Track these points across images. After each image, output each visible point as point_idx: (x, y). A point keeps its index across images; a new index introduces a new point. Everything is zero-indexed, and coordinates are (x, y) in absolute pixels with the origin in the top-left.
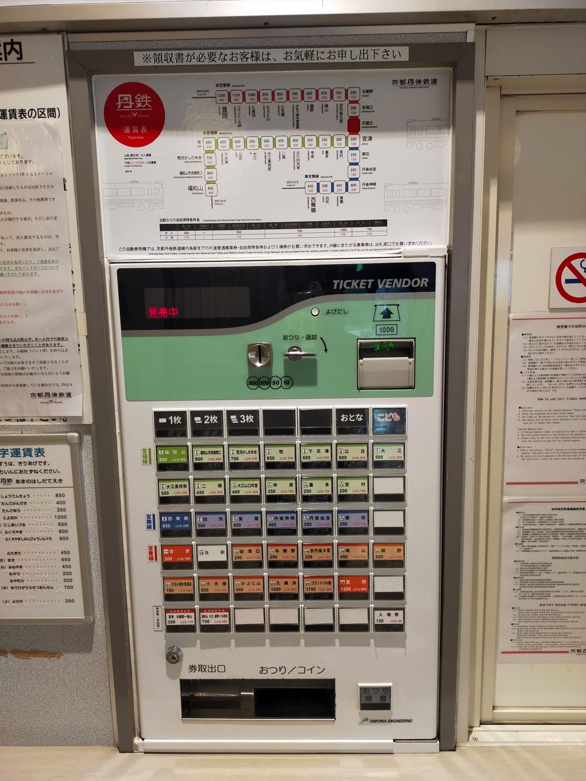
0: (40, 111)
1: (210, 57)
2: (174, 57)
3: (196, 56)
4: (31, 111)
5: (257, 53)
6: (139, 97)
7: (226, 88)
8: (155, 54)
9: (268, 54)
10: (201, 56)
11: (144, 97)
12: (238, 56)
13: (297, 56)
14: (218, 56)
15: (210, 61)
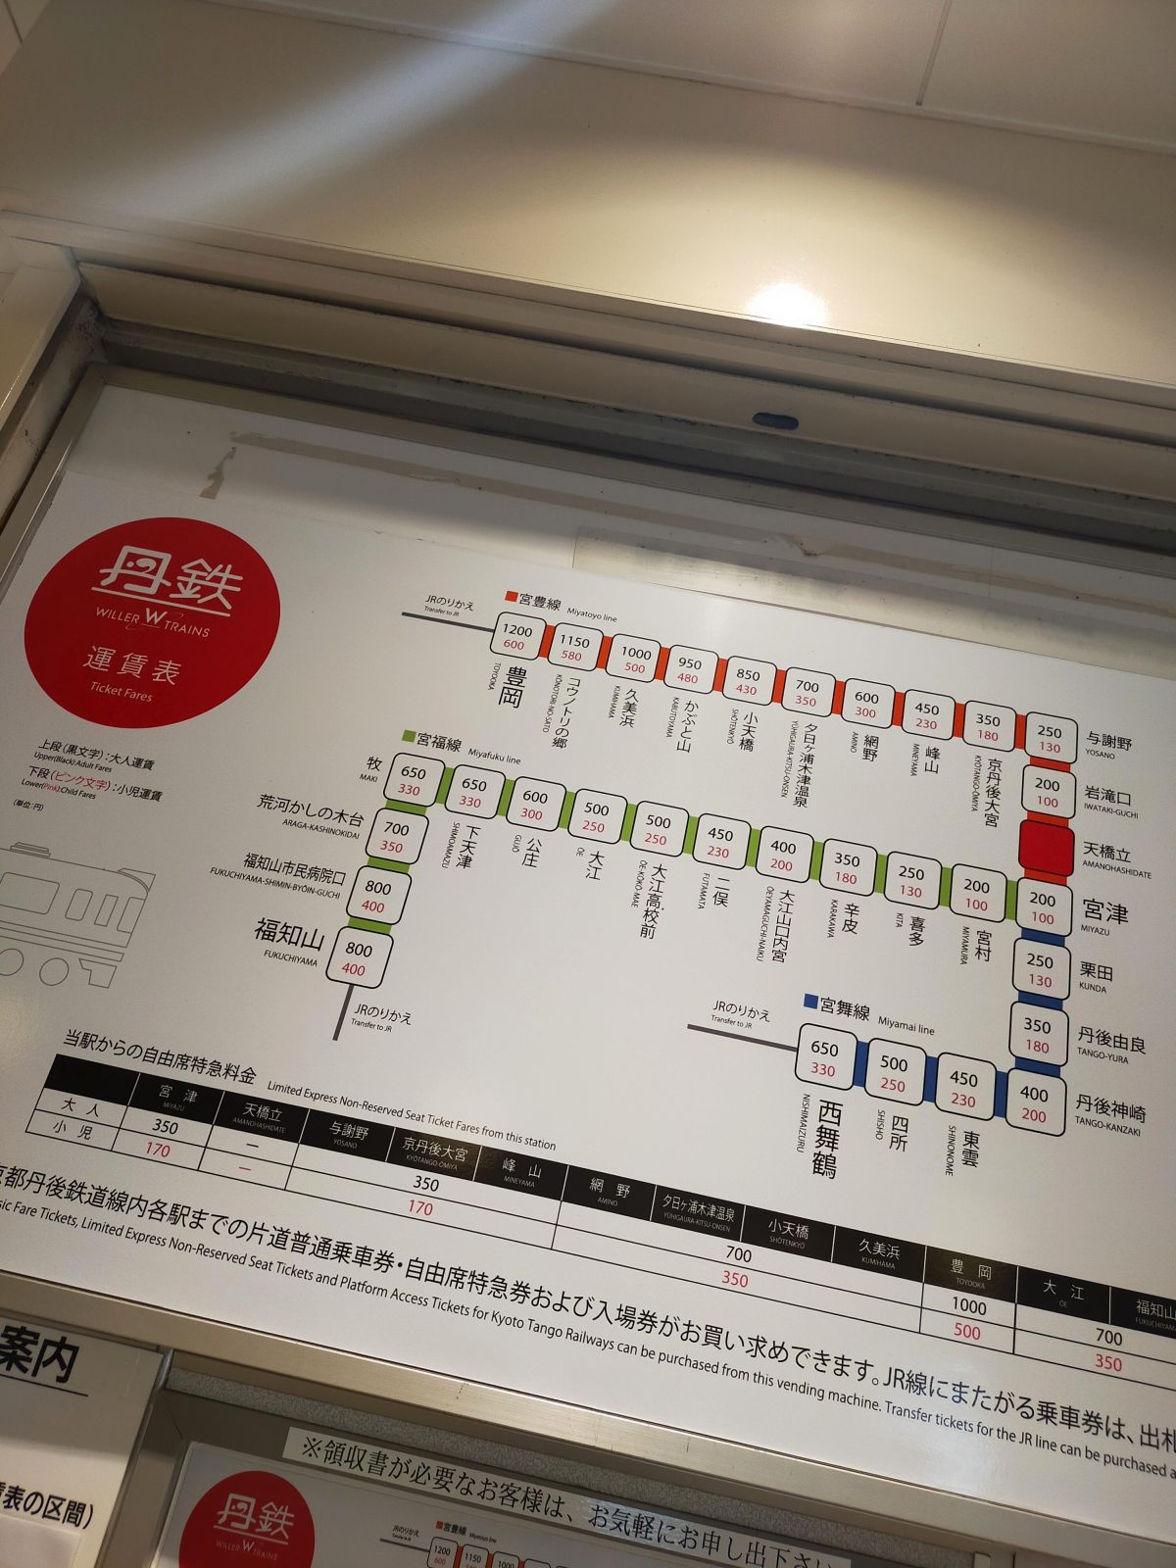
0: (53, 1503)
1: (439, 1478)
2: (368, 1458)
3: (413, 1468)
4: (34, 1496)
5: (538, 1493)
6: (271, 1509)
7: (457, 1537)
8: (332, 1442)
9: (559, 1503)
10: (422, 1470)
11: (280, 1512)
12: (498, 1490)
13: (618, 1522)
14: (456, 1479)
15: (438, 1486)
